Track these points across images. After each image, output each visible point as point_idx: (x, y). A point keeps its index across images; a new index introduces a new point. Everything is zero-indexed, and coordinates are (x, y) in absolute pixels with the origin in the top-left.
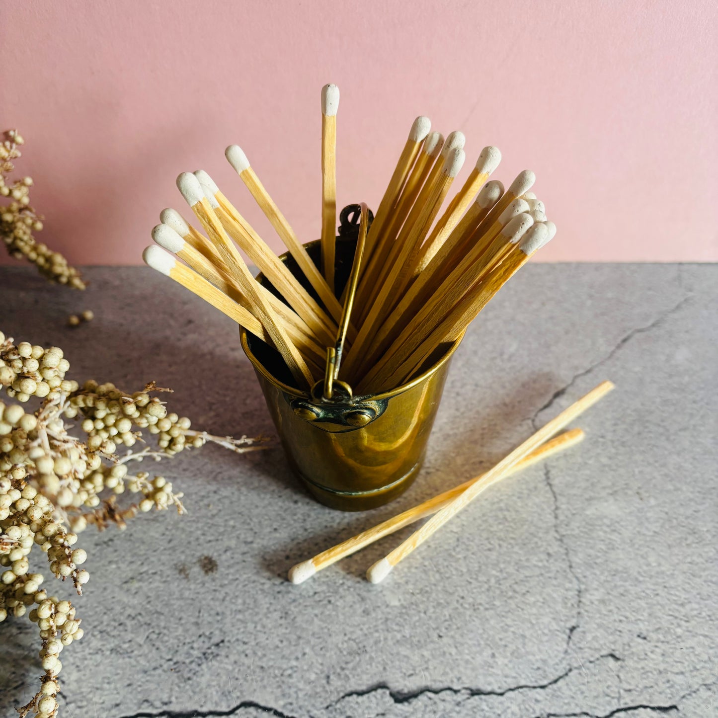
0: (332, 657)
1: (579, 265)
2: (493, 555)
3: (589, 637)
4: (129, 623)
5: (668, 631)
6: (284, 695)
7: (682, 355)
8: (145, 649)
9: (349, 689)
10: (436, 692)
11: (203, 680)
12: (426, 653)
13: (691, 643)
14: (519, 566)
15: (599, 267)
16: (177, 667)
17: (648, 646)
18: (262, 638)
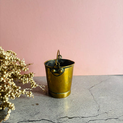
0: (58, 114)
1: (94, 75)
2: (84, 102)
3: (101, 111)
4: (23, 111)
5: (114, 110)
6: (49, 118)
7: (110, 83)
8: (26, 114)
9: (61, 117)
10: (76, 117)
11: (35, 117)
12: (74, 113)
13: (118, 111)
14: (88, 103)
15: (97, 76)
16: (31, 116)
17: (112, 112)
18: (46, 112)
